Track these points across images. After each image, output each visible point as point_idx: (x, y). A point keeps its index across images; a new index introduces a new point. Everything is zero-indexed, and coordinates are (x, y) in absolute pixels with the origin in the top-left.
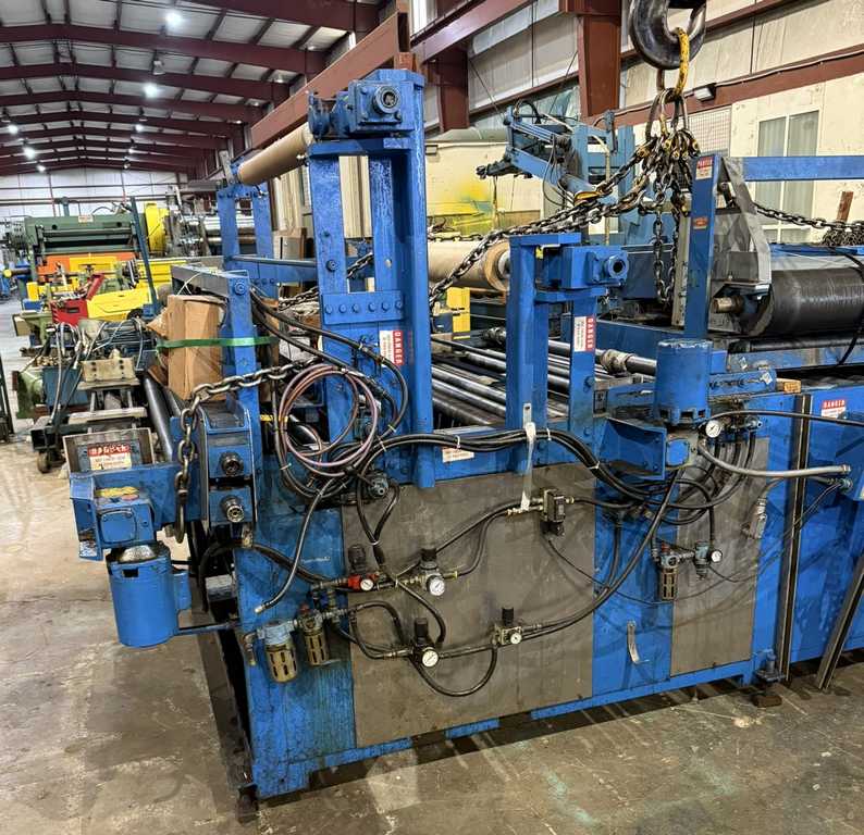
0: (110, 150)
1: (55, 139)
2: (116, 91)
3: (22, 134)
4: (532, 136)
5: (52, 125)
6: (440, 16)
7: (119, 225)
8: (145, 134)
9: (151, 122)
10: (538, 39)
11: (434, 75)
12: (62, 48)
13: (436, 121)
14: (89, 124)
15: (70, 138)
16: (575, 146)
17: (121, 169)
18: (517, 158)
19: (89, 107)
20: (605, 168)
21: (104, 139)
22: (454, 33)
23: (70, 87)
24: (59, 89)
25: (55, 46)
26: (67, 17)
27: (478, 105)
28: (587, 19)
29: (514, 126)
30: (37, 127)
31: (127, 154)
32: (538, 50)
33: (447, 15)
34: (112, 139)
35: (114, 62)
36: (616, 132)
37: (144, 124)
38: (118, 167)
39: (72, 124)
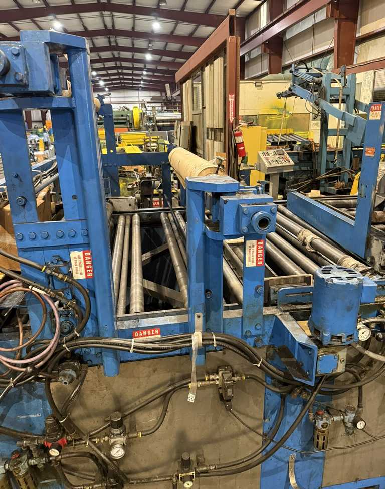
0: (134, 82)
1: (112, 77)
2: (135, 57)
3: (98, 75)
4: (304, 78)
5: (110, 72)
6: (271, 21)
7: (122, 116)
8: (147, 75)
9: (149, 70)
10: (316, 31)
11: (267, 49)
12: (112, 39)
13: (267, 70)
14: (125, 71)
15: (117, 77)
16: (324, 84)
17: (139, 90)
18: (295, 89)
19: (124, 64)
20: (339, 95)
21: (131, 77)
22: (277, 29)
23: (117, 56)
24: (112, 56)
25: (109, 38)
26: (113, 26)
27: (286, 63)
28: (340, 20)
29: (295, 73)
30: (104, 72)
31: (140, 83)
32: (316, 36)
33: (274, 21)
34: (134, 77)
35: (133, 45)
36: (347, 77)
37: (146, 71)
38: (137, 89)
39: (118, 71)
